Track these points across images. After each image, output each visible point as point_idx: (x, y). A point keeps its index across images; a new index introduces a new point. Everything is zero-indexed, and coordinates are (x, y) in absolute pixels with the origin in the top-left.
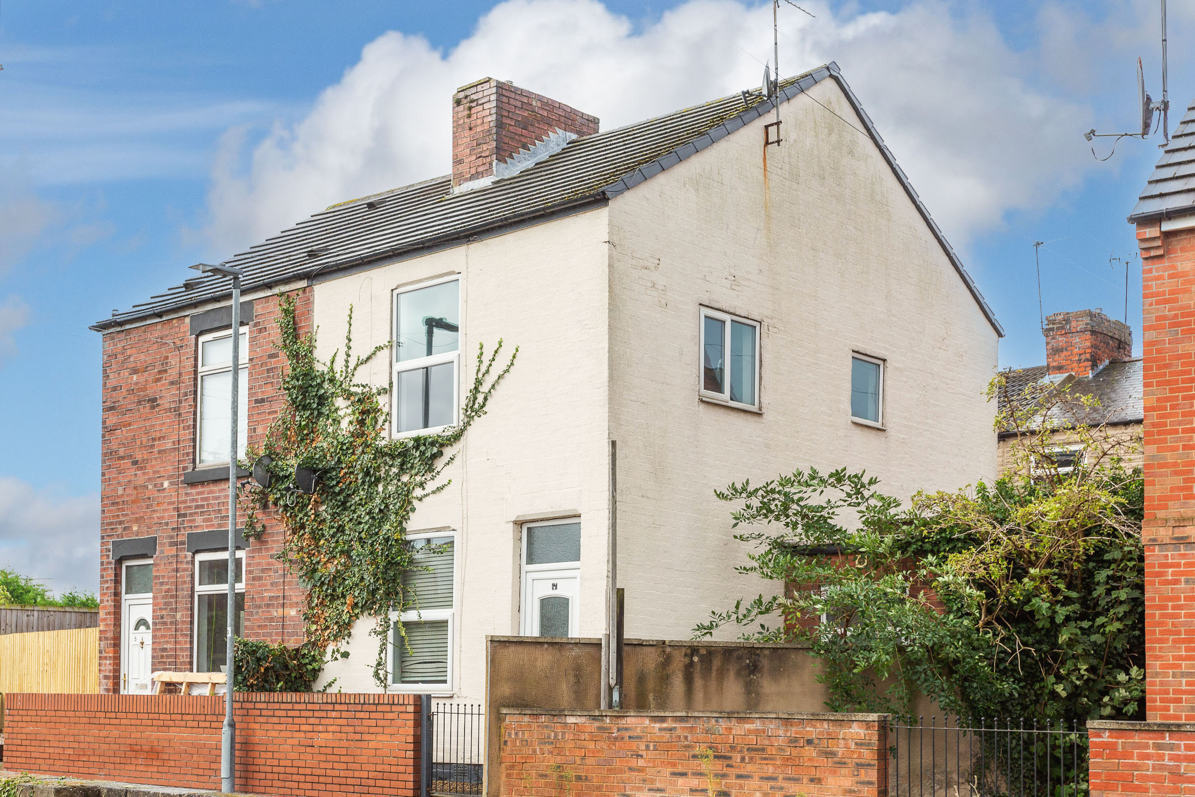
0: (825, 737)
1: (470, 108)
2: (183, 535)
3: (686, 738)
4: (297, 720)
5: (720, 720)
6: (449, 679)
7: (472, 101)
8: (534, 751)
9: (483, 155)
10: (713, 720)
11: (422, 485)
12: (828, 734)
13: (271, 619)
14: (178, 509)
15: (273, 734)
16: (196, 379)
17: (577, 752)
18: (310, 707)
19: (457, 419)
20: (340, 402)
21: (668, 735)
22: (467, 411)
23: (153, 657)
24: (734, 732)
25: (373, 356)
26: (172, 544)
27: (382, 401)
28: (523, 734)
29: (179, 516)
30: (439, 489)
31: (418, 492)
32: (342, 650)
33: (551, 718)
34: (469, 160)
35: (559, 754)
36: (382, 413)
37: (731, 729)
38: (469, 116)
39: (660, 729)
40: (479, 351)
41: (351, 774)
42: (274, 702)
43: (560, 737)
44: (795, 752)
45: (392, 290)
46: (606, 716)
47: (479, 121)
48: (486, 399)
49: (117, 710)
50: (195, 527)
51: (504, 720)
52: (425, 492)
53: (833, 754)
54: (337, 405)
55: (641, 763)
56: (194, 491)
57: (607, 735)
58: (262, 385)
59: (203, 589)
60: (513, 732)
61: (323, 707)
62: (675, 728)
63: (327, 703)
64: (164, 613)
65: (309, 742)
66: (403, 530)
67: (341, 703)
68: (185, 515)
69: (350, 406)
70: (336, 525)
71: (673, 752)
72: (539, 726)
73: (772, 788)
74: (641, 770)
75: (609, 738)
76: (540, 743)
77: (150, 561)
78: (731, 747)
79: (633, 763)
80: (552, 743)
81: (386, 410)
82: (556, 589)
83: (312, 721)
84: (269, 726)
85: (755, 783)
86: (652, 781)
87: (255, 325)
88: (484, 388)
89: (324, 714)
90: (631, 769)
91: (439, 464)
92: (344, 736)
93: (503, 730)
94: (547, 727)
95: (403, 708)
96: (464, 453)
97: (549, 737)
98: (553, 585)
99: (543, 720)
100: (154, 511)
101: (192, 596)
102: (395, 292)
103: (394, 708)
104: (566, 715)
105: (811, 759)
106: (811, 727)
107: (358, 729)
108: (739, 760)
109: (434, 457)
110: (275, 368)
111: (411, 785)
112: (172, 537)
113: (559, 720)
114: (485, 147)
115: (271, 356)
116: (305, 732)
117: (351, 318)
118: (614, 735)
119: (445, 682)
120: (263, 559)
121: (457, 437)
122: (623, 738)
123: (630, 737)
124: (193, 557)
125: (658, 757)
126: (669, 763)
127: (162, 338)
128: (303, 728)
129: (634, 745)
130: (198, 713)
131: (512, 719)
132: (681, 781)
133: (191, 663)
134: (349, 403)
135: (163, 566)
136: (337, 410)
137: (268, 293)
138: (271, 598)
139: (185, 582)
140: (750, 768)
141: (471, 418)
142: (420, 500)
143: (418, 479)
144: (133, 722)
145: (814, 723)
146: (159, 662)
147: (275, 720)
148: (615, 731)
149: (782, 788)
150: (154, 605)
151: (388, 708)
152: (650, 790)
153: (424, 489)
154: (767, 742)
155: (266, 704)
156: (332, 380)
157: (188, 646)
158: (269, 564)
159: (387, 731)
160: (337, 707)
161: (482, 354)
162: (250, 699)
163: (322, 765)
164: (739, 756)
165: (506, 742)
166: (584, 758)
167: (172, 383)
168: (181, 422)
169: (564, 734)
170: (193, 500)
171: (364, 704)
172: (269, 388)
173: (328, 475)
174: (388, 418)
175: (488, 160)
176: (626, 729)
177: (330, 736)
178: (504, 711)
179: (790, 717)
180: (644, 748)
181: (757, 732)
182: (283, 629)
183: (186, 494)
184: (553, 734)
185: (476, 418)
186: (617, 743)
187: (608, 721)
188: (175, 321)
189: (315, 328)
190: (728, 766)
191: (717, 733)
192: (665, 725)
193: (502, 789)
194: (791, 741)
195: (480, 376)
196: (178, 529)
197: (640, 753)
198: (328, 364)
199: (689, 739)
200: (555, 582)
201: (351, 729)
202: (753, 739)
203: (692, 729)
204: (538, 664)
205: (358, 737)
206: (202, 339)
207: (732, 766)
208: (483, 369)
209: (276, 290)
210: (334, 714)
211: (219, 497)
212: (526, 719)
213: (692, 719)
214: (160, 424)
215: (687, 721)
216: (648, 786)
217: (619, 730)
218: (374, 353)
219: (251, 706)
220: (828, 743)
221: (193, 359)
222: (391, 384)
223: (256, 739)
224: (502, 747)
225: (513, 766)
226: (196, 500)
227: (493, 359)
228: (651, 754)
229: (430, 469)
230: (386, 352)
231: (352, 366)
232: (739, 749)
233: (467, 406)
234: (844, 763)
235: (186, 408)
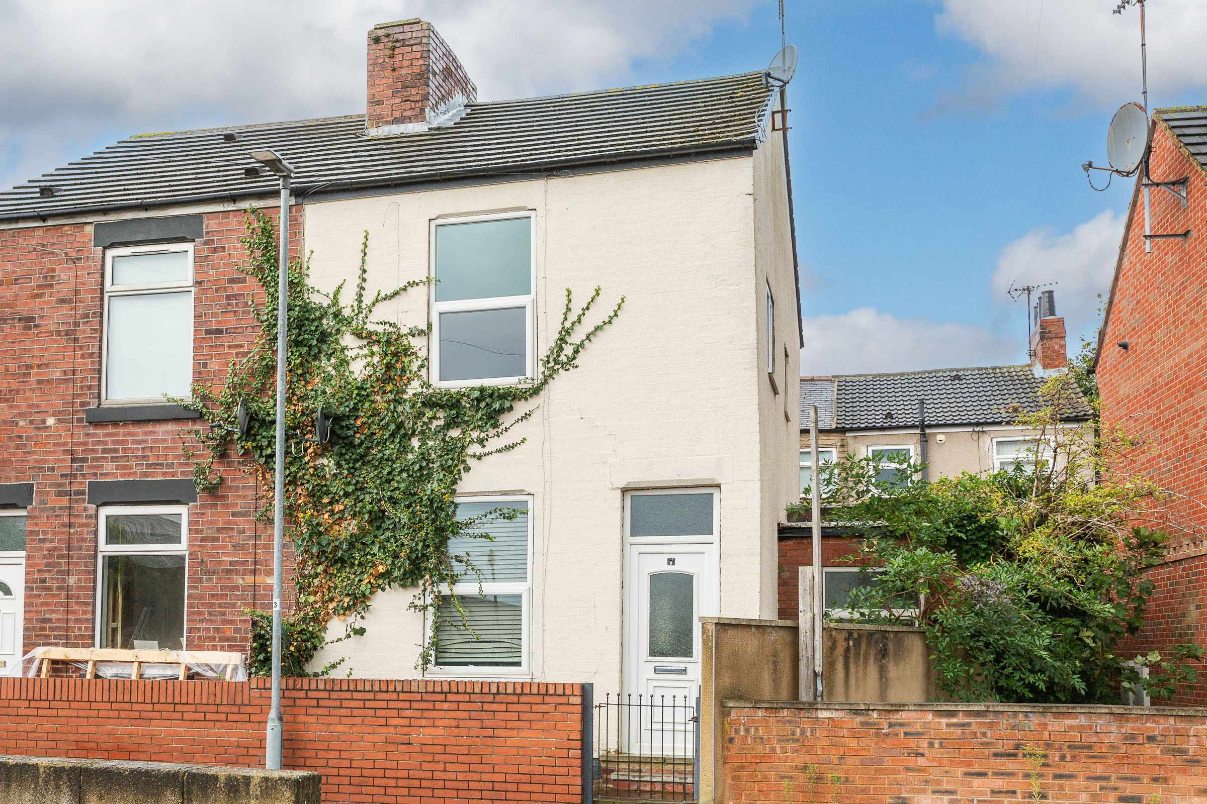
0: (1171, 733)
1: (394, 48)
2: (81, 483)
3: (985, 734)
4: (380, 713)
5: (1031, 715)
6: (524, 660)
7: (397, 41)
8: (773, 750)
9: (411, 99)
10: (1021, 716)
11: (481, 442)
12: (1176, 730)
13: (235, 588)
14: (72, 453)
15: (341, 728)
16: (102, 299)
17: (833, 751)
18: (403, 696)
19: (533, 371)
20: (348, 340)
21: (959, 732)
22: (548, 362)
23: (25, 629)
24: (1050, 728)
25: (402, 292)
26: (59, 494)
27: (417, 343)
28: (757, 730)
29: (73, 460)
30: (507, 448)
31: (475, 449)
32: (357, 627)
33: (796, 712)
34: (393, 101)
35: (807, 753)
36: (417, 357)
37: (1046, 725)
38: (392, 56)
39: (948, 725)
40: (566, 298)
41: (477, 777)
42: (341, 690)
43: (809, 733)
44: (1132, 750)
45: (430, 220)
46: (873, 710)
47: (406, 63)
48: (576, 352)
50: (101, 474)
51: (729, 714)
52: (486, 450)
53: (1184, 752)
54: (343, 343)
55: (921, 761)
56: (100, 432)
57: (875, 731)
58: (217, 314)
59: (106, 548)
60: (742, 728)
61: (426, 697)
62: (969, 724)
63: (434, 692)
64: (45, 575)
65: (405, 739)
66: (454, 492)
67: (458, 693)
68: (84, 460)
69: (365, 346)
70: (354, 482)
71: (967, 750)
72: (778, 721)
73: (1101, 788)
74: (921, 770)
75: (877, 734)
76: (779, 741)
77: (23, 513)
78: (1046, 744)
79: (912, 762)
80: (797, 740)
81: (423, 354)
82: (673, 564)
83: (408, 713)
84: (335, 720)
85: (1081, 782)
86: (939, 782)
87: (206, 243)
88: (576, 338)
89: (430, 705)
90: (907, 769)
91: (506, 420)
92: (464, 732)
93: (727, 726)
94: (790, 722)
95: (564, 700)
96: (546, 409)
97: (793, 734)
98: (669, 560)
99: (785, 714)
100: (29, 453)
101: (95, 557)
102: (433, 223)
103: (547, 699)
104: (817, 709)
105: (1153, 758)
106: (1152, 723)
107: (487, 723)
108: (1057, 759)
109: (502, 411)
110: (240, 295)
111: (578, 790)
112: (60, 485)
113: (807, 715)
114: (414, 91)
115: (232, 281)
116: (396, 727)
117: (366, 246)
118: (884, 731)
119: (518, 664)
120: (218, 516)
121: (536, 391)
122: (897, 735)
123: (906, 734)
124: (97, 511)
125: (945, 755)
126: (962, 762)
127: (42, 246)
128: (392, 722)
129: (913, 743)
131: (740, 714)
132: (977, 782)
133: (93, 637)
134: (365, 342)
135: (45, 520)
136: (343, 350)
137: (231, 207)
138: (232, 563)
139: (84, 540)
140: (1070, 767)
141: (556, 371)
142: (479, 458)
143: (475, 434)
144: (81, 713)
145: (1156, 719)
146: (36, 636)
147: (343, 712)
148: (886, 726)
149: (1116, 789)
150: (27, 566)
151: (539, 699)
152: (934, 792)
153: (484, 446)
154: (1094, 739)
155: (327, 693)
156: (336, 315)
157: (90, 616)
158: (229, 523)
159: (536, 725)
160: (450, 697)
161: (570, 301)
162: (299, 686)
163: (426, 766)
164: (1057, 753)
165: (731, 740)
166: (842, 757)
167: (62, 301)
168: (77, 349)
169: (813, 730)
170: (98, 443)
171: (498, 693)
172: (231, 318)
173: (343, 424)
174: (426, 364)
175: (419, 105)
176: (902, 725)
177: (440, 731)
178: (731, 704)
179: (1127, 712)
180: (926, 745)
181: (1081, 729)
182: (254, 599)
183: (87, 435)
184: (798, 730)
185: (561, 371)
186: (888, 740)
187: (875, 717)
188: (67, 228)
189: (307, 254)
190: (1043, 765)
191: (1026, 729)
192: (954, 720)
193: (727, 794)
194: (1126, 738)
195: (568, 325)
196: (74, 476)
197: (921, 751)
198: (331, 296)
199: (989, 735)
200: (671, 556)
201: (477, 724)
202: (1075, 736)
203: (991, 725)
205: (489, 732)
206: (110, 253)
207: (1049, 765)
208: (573, 317)
209: (245, 205)
210: (446, 706)
211: (144, 441)
212: (760, 713)
213: (991, 714)
214: (41, 349)
215: (985, 716)
216: (930, 788)
217: (890, 725)
218: (404, 289)
219: (302, 694)
220: (1175, 740)
221: (98, 276)
222: (430, 326)
223: (311, 735)
224: (726, 745)
225: (743, 767)
226: (105, 443)
227: (588, 308)
228: (936, 752)
229: (495, 426)
230: (422, 289)
231: (368, 300)
232: (1057, 746)
233: (548, 357)
234: (1197, 762)
235: (84, 332)
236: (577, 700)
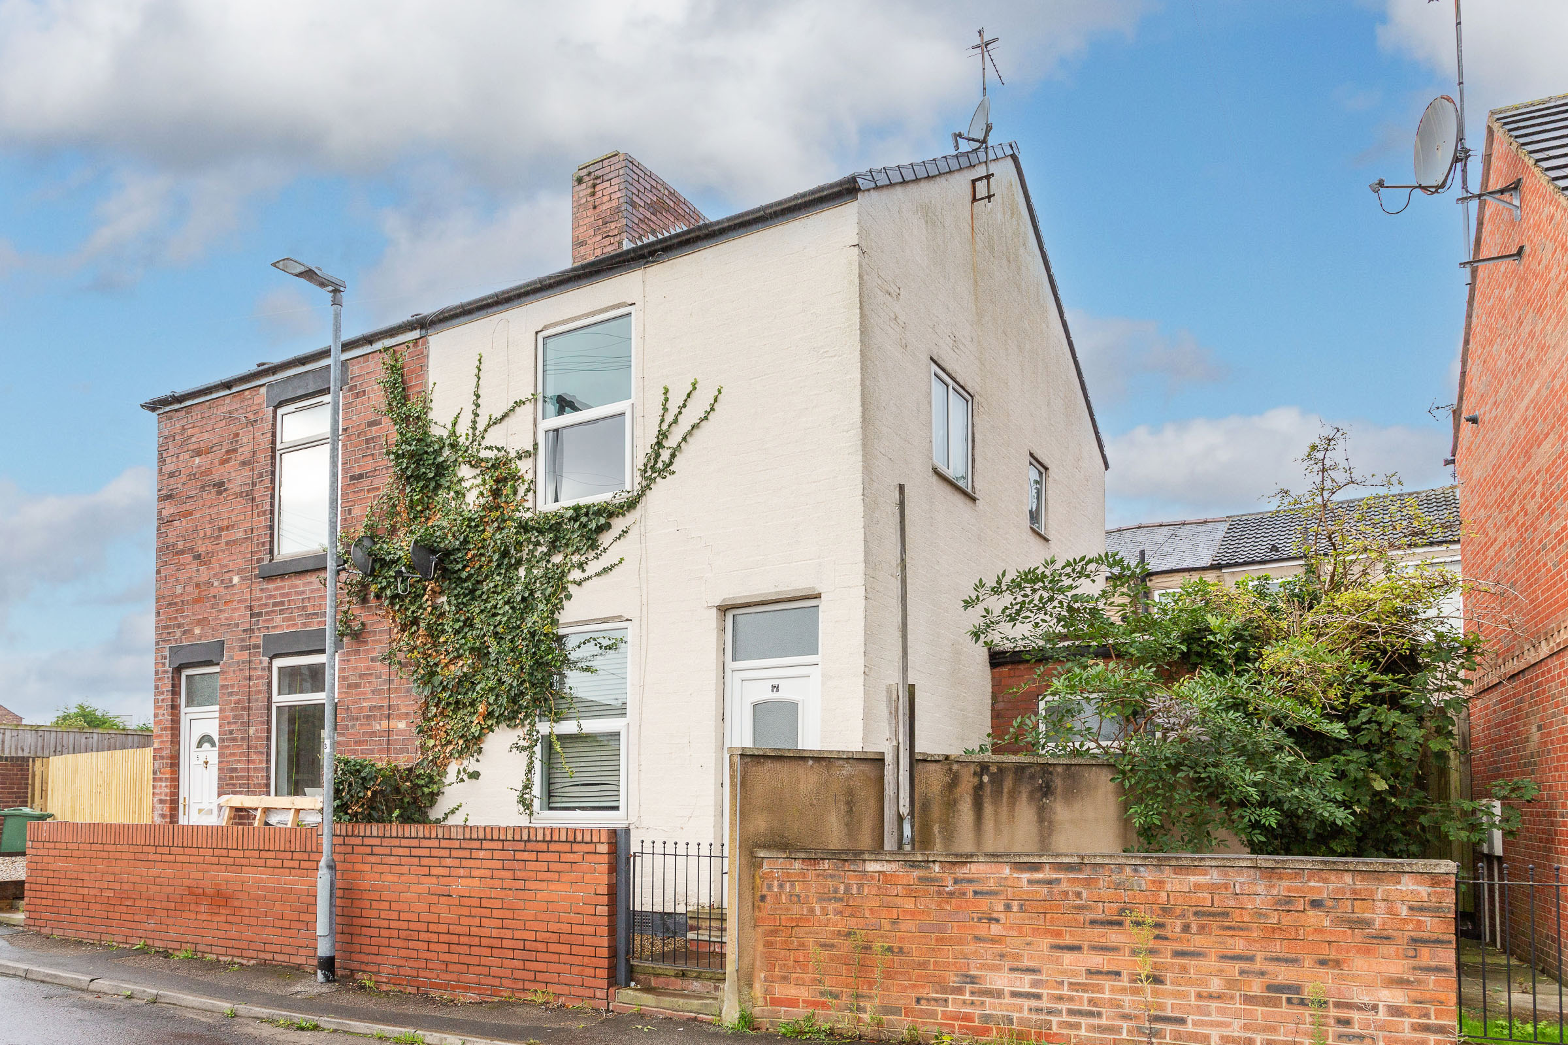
0: (1348, 896)
1: (594, 186)
2: (257, 637)
3: (1078, 895)
4: (425, 861)
5: (1142, 869)
6: (622, 805)
7: (597, 178)
8: (812, 911)
9: (610, 234)
10: (1128, 870)
11: (581, 566)
12: (1354, 892)
13: (373, 734)
14: (251, 608)
15: (390, 878)
16: (273, 457)
17: (884, 913)
18: (444, 843)
19: (631, 482)
20: (465, 471)
21: (1045, 891)
22: (645, 471)
23: (220, 778)
24: (1168, 887)
25: (512, 413)
26: (243, 648)
27: (524, 466)
28: (793, 885)
29: (252, 616)
30: (606, 570)
31: (576, 574)
32: (471, 770)
33: (840, 864)
34: (594, 240)
35: (852, 915)
36: (524, 481)
37: (1162, 882)
38: (593, 194)
39: (1030, 882)
40: (663, 397)
41: (509, 934)
42: (391, 837)
43: (854, 891)
44: (1287, 920)
45: (537, 333)
46: (934, 862)
47: (605, 199)
48: (673, 456)
49: (171, 844)
50: (272, 627)
51: (761, 866)
52: (586, 575)
53: (1368, 923)
54: (460, 475)
55: (995, 929)
56: (271, 586)
57: (936, 889)
58: (359, 458)
59: (281, 699)
60: (776, 883)
61: (464, 844)
62: (1058, 881)
63: (471, 839)
64: (233, 727)
65: (445, 890)
66: (555, 623)
67: (492, 840)
68: (260, 614)
69: (478, 475)
70: (463, 618)
71: (1055, 916)
72: (818, 876)
73: (1242, 972)
74: (994, 940)
75: (939, 893)
76: (820, 900)
77: (216, 669)
78: (1163, 909)
79: (982, 929)
80: (841, 900)
81: (529, 477)
82: (777, 691)
83: (448, 862)
84: (385, 868)
85: (1212, 963)
86: (1018, 957)
87: (351, 389)
88: (672, 442)
89: (466, 854)
90: (978, 939)
91: (605, 539)
92: (497, 883)
93: (758, 881)
94: (832, 876)
95: (590, 848)
96: (643, 524)
97: (836, 891)
98: (773, 687)
99: (826, 866)
100: (220, 611)
101: (269, 708)
102: (540, 336)
103: (576, 847)
104: (864, 861)
105: (1320, 930)
106: (1318, 881)
107: (519, 874)
108: (1178, 929)
109: (600, 529)
110: (376, 437)
111: (605, 952)
112: (243, 640)
113: (852, 867)
114: (613, 225)
115: (372, 424)
116: (438, 877)
117: (480, 370)
118: (947, 889)
119: (616, 808)
120: (360, 663)
121: (632, 504)
122: (964, 894)
123: (976, 893)
124: (270, 663)
125: (1027, 922)
126: (1047, 931)
127: (230, 413)
128: (434, 871)
129: (984, 904)
130: (282, 849)
131: (773, 864)
132: (1068, 958)
133: (268, 785)
134: (478, 471)
135: (232, 673)
136: (460, 481)
137: (369, 350)
138: (371, 708)
139: (259, 692)
140: (1197, 941)
141: (652, 480)
142: (580, 584)
143: (576, 558)
144: (193, 859)
145: (1324, 875)
146: (227, 785)
147: (392, 860)
148: (950, 883)
149: (1263, 974)
150: (221, 718)
151: (567, 847)
152: (1012, 970)
153: (584, 571)
154: (1232, 903)
155: (379, 839)
156: (453, 446)
157: (264, 765)
158: (368, 668)
159: (565, 877)
160: (486, 845)
161: (667, 400)
162: (356, 832)
163: (464, 920)
164: (1179, 922)
165: (763, 898)
166: (895, 922)
167: (244, 463)
168: (255, 508)
169: (860, 887)
170: (270, 597)
171: (529, 840)
172: (369, 461)
173: (452, 558)
174: (532, 487)
175: (617, 238)
176: (970, 881)
177: (476, 882)
178: (761, 854)
179: (1278, 866)
180: (1001, 908)
181: (1213, 888)
182: (388, 744)
183: (262, 590)
184: (842, 887)
185: (658, 479)
186: (953, 901)
187: (937, 869)
188: (247, 393)
189: (431, 386)
190: (1157, 937)
191: (1136, 888)
192: (1038, 876)
193: (758, 963)
194: (1279, 902)
195: (665, 427)
196: (251, 630)
197: (995, 915)
198: (449, 426)
199: (1084, 895)
200: (775, 683)
201: (509, 874)
202: (1204, 898)
203: (1088, 882)
204: (801, 787)
205: (520, 884)
206: (281, 411)
207: (1166, 939)
208: (669, 418)
209: (380, 345)
210: (481, 854)
211: (303, 592)
212: (797, 865)
213: (1088, 868)
214: (229, 512)
215: (1080, 870)
216: (1007, 965)
217: (956, 882)
218: (513, 410)
219: (358, 841)
220: (1353, 906)
221: (271, 435)
222: (536, 446)
223: (366, 884)
224: (756, 904)
225: (776, 931)
226: (274, 596)
227: (684, 406)
228: (1015, 917)
229: (593, 546)
230: (529, 407)
231: (481, 427)
232: (1178, 912)
233: (646, 465)
234: (1388, 938)
235: (261, 491)
236: (603, 848)
